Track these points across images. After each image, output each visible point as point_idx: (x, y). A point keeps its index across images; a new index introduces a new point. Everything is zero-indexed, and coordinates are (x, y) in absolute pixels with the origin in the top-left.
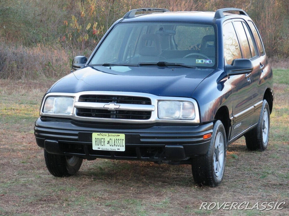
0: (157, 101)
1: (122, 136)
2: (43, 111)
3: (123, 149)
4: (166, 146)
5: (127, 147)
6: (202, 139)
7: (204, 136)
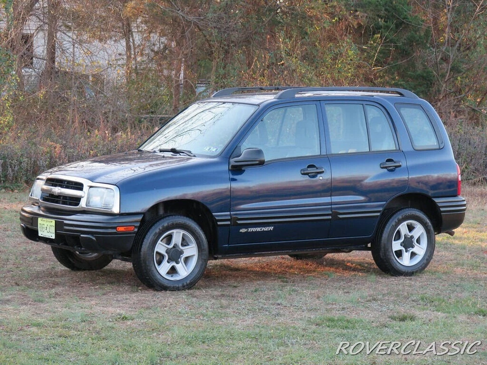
0: (88, 188)
1: (53, 222)
2: (31, 195)
3: (53, 237)
4: (82, 235)
5: (56, 234)
6: (115, 231)
7: (118, 228)
